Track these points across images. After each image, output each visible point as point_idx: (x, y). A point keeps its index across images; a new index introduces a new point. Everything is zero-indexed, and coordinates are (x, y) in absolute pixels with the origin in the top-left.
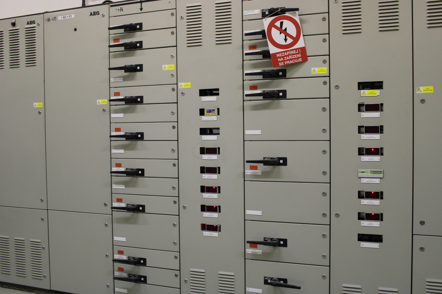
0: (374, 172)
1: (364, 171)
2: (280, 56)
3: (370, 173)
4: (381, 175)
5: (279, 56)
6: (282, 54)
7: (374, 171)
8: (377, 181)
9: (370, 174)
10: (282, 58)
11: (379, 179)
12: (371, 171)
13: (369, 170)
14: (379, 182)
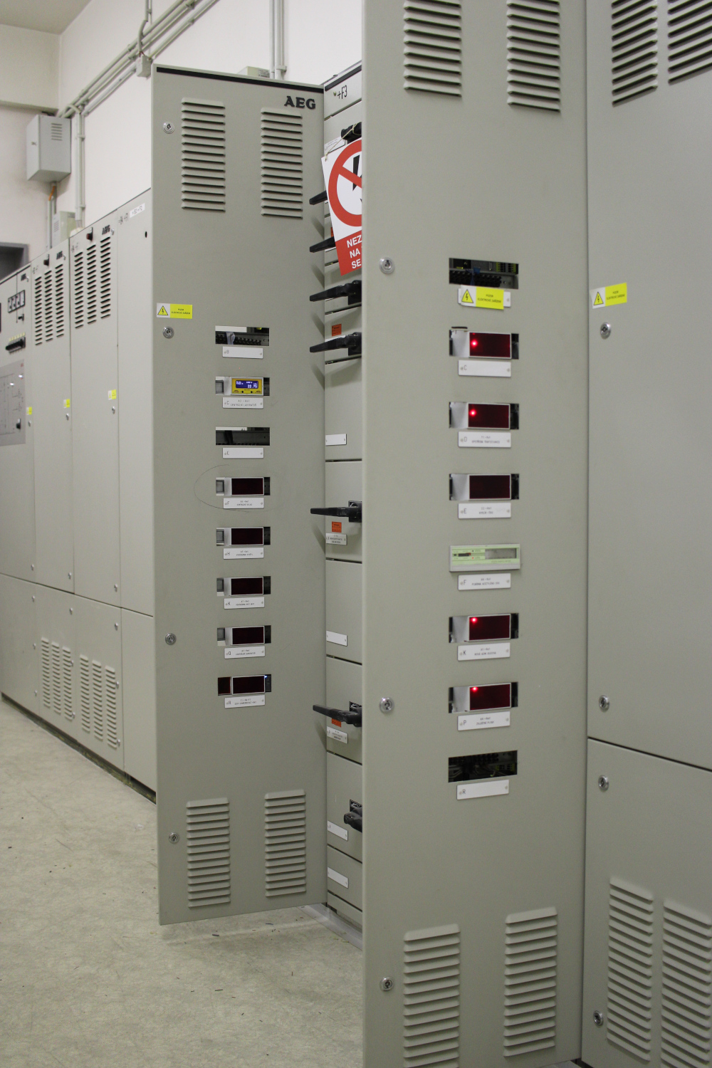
0: (496, 554)
1: (469, 552)
2: (354, 244)
3: (483, 557)
4: (514, 563)
5: (351, 245)
6: (358, 239)
7: (495, 551)
8: (503, 581)
9: (486, 559)
10: (357, 250)
11: (508, 576)
12: (487, 550)
13: (482, 548)
14: (508, 585)
